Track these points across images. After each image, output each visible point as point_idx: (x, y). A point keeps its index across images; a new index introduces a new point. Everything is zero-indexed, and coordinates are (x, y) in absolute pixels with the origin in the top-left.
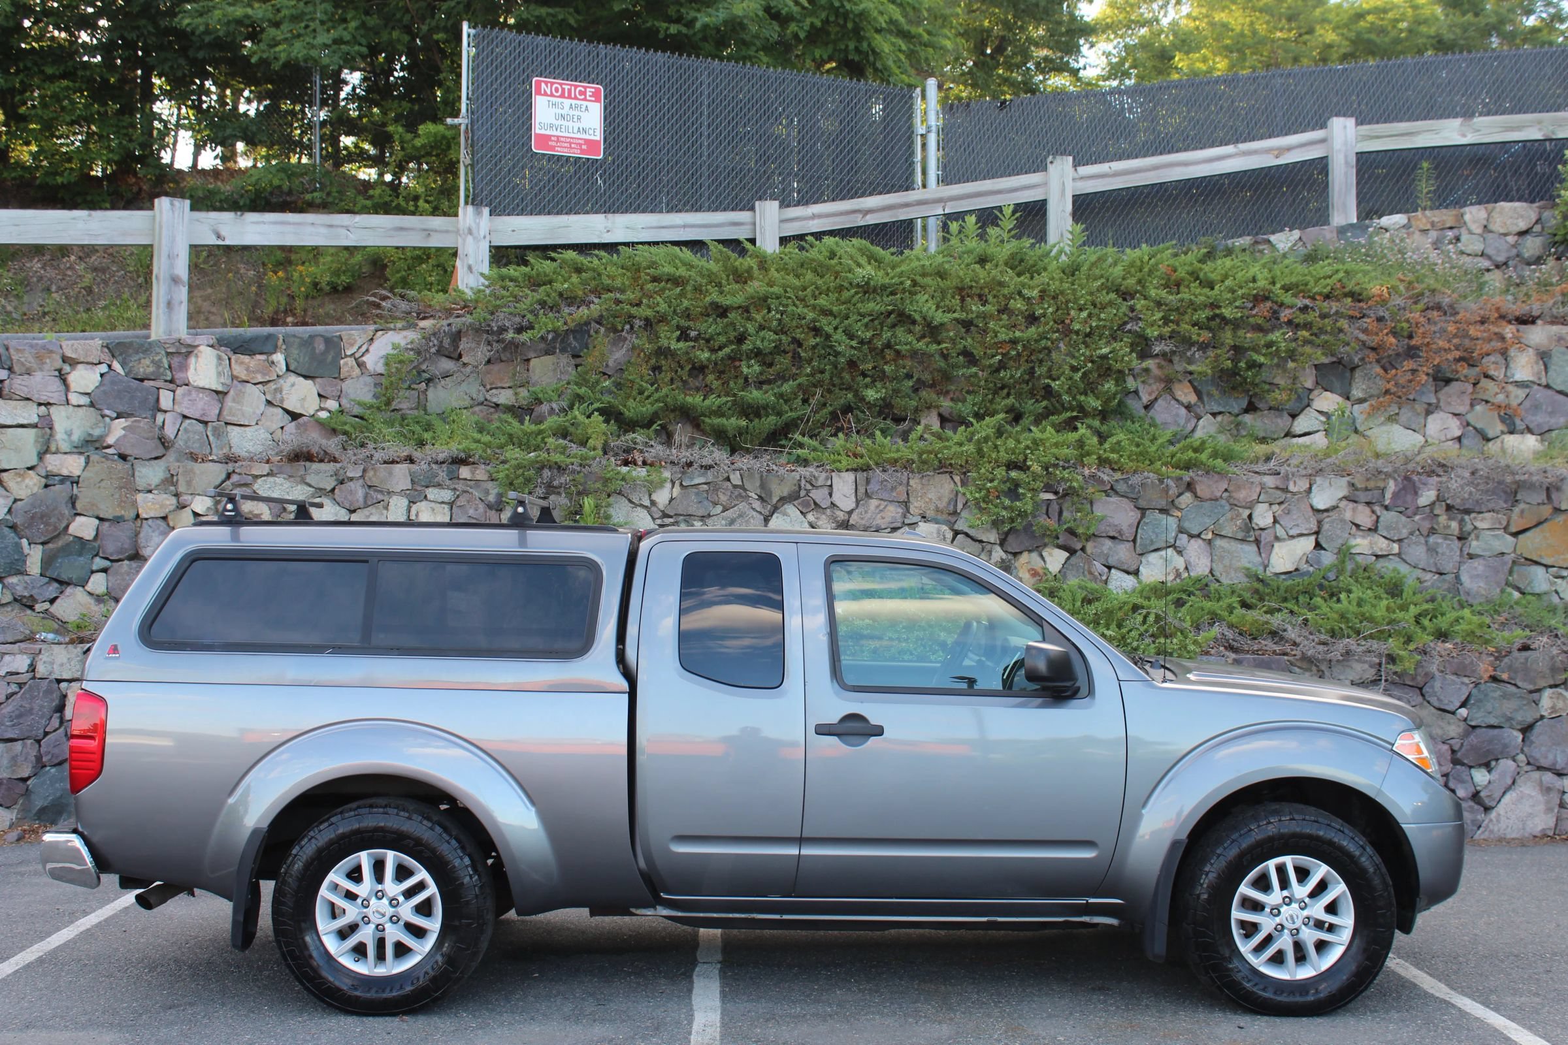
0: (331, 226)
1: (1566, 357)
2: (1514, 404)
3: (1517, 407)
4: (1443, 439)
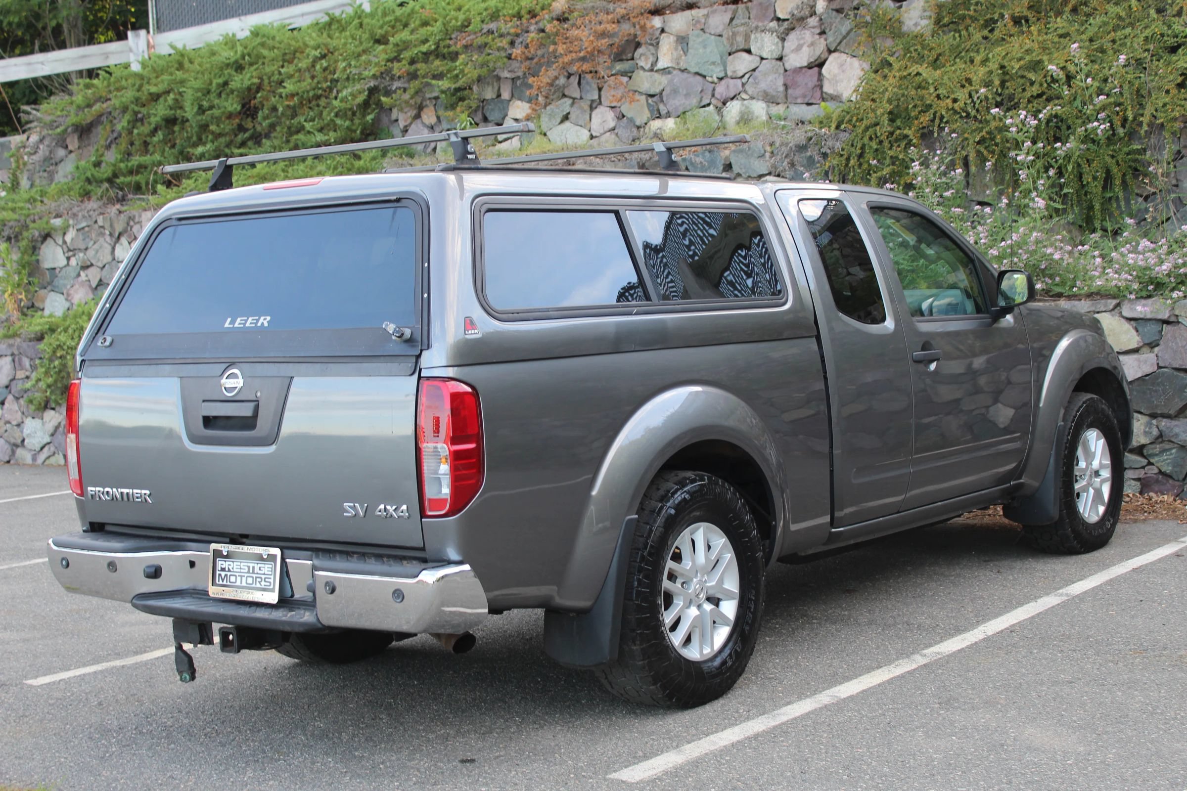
1: (700, 40)
2: (658, 91)
3: (661, 93)
4: (602, 131)
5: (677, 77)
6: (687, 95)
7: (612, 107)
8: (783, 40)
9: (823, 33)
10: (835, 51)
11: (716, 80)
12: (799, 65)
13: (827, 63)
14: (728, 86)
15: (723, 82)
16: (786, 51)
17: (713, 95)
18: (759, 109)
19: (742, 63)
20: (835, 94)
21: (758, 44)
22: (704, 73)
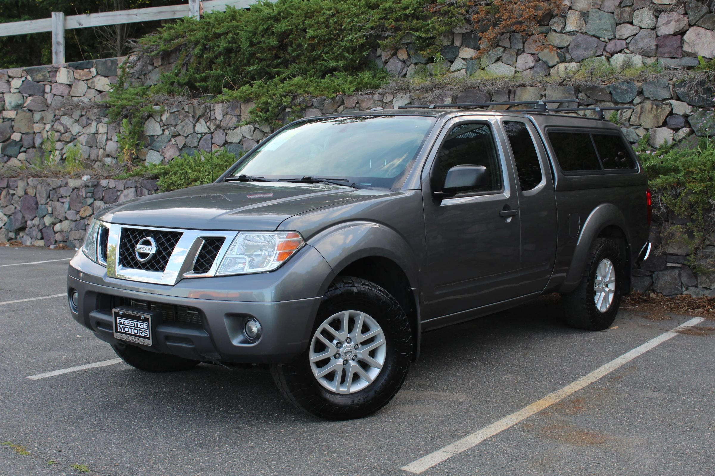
0: (128, 15)
1: (598, 14)
2: (565, 45)
3: (567, 47)
4: (524, 69)
5: (580, 38)
6: (586, 49)
7: (532, 54)
8: (657, 17)
9: (686, 14)
10: (694, 25)
11: (607, 40)
12: (667, 33)
13: (688, 32)
14: (616, 44)
15: (612, 42)
16: (659, 24)
17: (604, 50)
18: (637, 60)
19: (626, 31)
20: (693, 52)
21: (639, 19)
22: (599, 36)
